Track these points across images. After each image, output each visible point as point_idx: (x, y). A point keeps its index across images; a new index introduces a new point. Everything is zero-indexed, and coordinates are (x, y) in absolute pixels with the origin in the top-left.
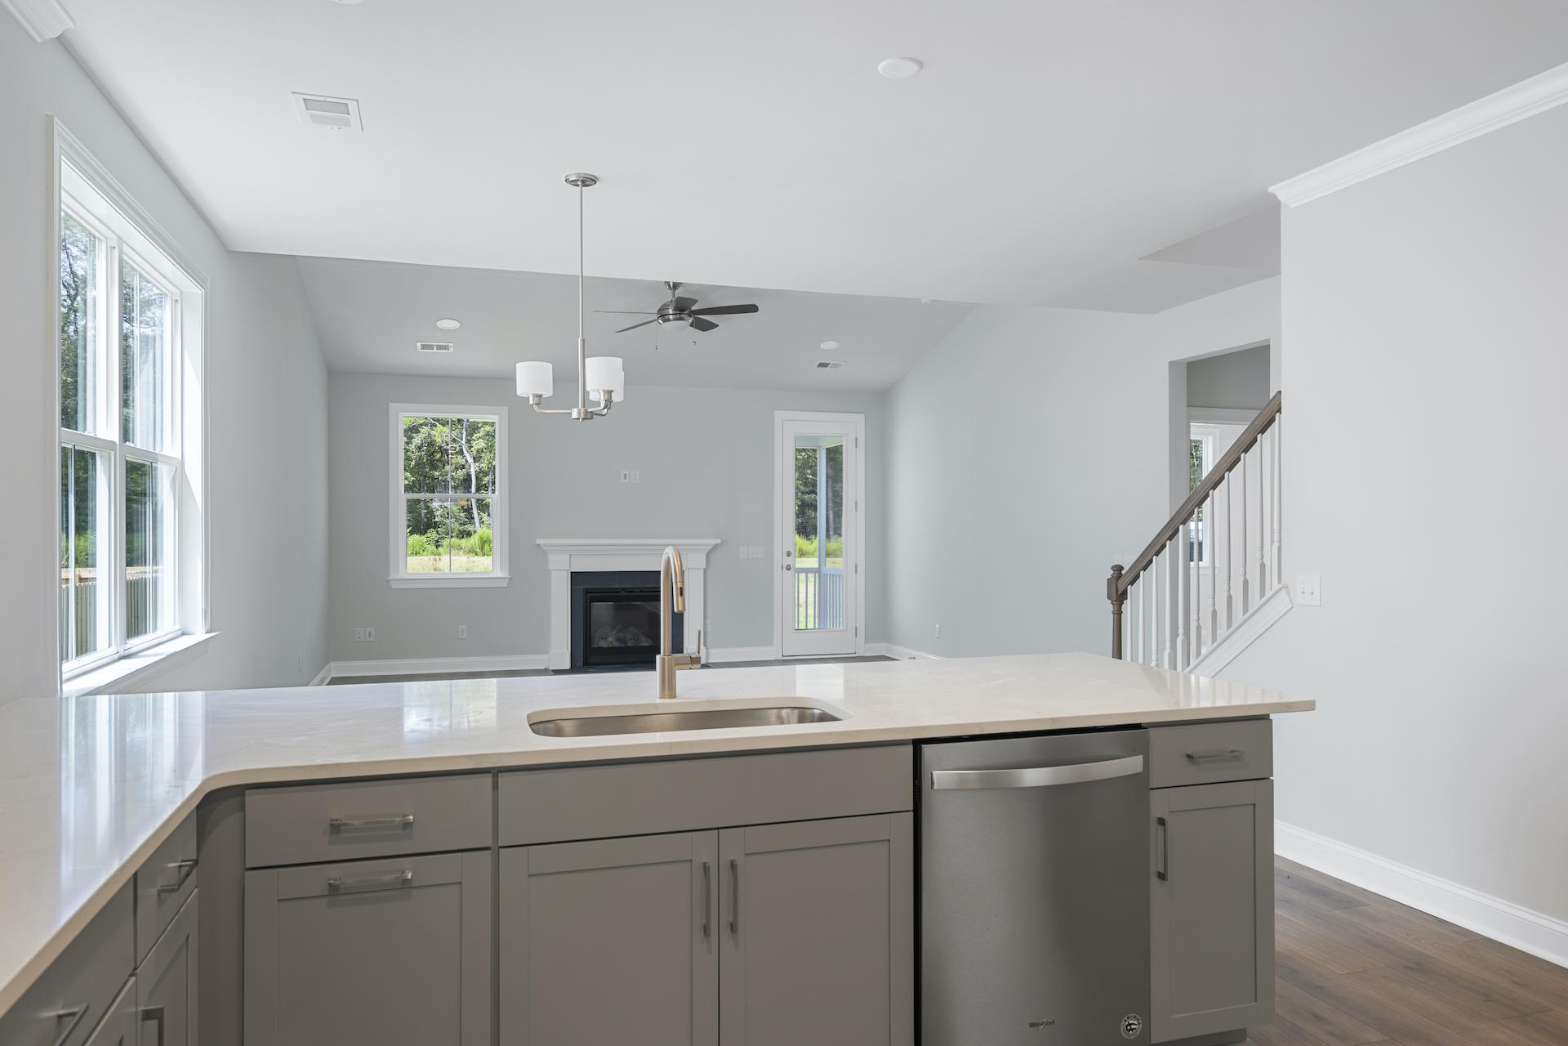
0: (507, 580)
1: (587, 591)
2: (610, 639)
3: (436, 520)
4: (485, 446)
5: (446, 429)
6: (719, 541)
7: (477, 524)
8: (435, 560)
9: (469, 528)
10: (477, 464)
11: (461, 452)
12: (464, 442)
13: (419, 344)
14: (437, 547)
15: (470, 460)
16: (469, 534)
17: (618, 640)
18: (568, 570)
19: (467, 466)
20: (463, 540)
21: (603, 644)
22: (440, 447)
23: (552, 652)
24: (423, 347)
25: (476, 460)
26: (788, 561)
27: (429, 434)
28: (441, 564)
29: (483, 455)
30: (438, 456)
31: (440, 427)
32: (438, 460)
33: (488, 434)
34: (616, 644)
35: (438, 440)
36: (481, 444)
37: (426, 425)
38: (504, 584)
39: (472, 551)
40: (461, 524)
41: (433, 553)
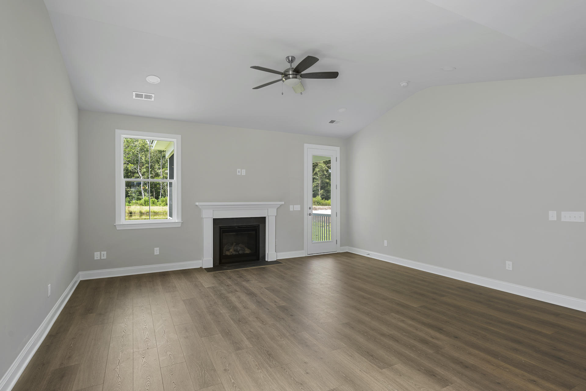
0: (181, 224)
1: (221, 228)
2: (231, 250)
3: (129, 194)
4: (146, 171)
5: (133, 165)
6: (283, 203)
7: (143, 196)
8: (129, 207)
9: (141, 197)
10: (143, 177)
11: (138, 173)
12: (138, 169)
13: (134, 93)
14: (129, 203)
15: (141, 175)
16: (140, 199)
17: (235, 251)
18: (212, 218)
19: (140, 177)
20: (138, 201)
21: (228, 253)
22: (130, 171)
23: (205, 259)
24: (137, 96)
25: (142, 175)
26: (310, 211)
27: (126, 167)
28: (131, 209)
29: (145, 174)
30: (130, 174)
31: (130, 164)
32: (129, 175)
33: (147, 167)
34: (234, 253)
35: (130, 168)
36: (145, 170)
37: (126, 164)
38: (180, 226)
39: (141, 205)
40: (137, 196)
41: (128, 205)
